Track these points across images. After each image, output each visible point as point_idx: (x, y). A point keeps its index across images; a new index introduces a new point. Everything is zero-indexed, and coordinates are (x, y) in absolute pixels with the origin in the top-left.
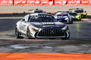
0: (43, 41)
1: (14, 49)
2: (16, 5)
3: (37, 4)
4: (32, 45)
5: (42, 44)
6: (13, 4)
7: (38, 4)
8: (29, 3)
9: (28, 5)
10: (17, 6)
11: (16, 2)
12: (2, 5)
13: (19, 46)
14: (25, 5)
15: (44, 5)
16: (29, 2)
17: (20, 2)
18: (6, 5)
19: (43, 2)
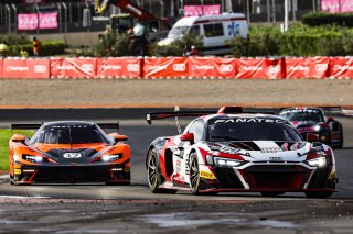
0: (256, 203)
1: (158, 230)
2: (150, 77)
3: (225, 76)
4: (221, 217)
5: (255, 211)
6: (142, 74)
7: (229, 74)
8: (197, 71)
9: (194, 78)
10: (153, 83)
11: (151, 68)
12: (103, 77)
13: (176, 218)
14: (183, 77)
15: (248, 77)
16: (198, 68)
17: (164, 67)
18: (117, 77)
19: (246, 69)
